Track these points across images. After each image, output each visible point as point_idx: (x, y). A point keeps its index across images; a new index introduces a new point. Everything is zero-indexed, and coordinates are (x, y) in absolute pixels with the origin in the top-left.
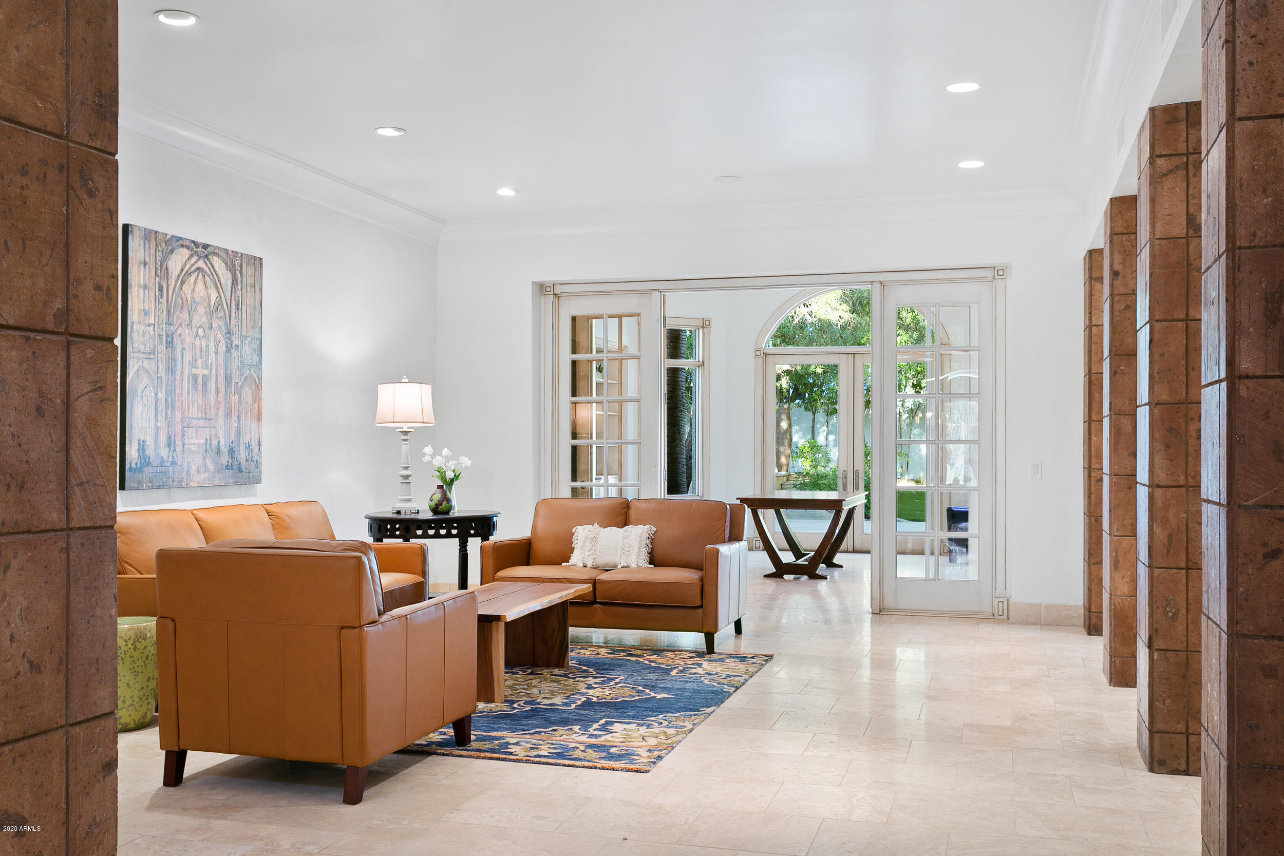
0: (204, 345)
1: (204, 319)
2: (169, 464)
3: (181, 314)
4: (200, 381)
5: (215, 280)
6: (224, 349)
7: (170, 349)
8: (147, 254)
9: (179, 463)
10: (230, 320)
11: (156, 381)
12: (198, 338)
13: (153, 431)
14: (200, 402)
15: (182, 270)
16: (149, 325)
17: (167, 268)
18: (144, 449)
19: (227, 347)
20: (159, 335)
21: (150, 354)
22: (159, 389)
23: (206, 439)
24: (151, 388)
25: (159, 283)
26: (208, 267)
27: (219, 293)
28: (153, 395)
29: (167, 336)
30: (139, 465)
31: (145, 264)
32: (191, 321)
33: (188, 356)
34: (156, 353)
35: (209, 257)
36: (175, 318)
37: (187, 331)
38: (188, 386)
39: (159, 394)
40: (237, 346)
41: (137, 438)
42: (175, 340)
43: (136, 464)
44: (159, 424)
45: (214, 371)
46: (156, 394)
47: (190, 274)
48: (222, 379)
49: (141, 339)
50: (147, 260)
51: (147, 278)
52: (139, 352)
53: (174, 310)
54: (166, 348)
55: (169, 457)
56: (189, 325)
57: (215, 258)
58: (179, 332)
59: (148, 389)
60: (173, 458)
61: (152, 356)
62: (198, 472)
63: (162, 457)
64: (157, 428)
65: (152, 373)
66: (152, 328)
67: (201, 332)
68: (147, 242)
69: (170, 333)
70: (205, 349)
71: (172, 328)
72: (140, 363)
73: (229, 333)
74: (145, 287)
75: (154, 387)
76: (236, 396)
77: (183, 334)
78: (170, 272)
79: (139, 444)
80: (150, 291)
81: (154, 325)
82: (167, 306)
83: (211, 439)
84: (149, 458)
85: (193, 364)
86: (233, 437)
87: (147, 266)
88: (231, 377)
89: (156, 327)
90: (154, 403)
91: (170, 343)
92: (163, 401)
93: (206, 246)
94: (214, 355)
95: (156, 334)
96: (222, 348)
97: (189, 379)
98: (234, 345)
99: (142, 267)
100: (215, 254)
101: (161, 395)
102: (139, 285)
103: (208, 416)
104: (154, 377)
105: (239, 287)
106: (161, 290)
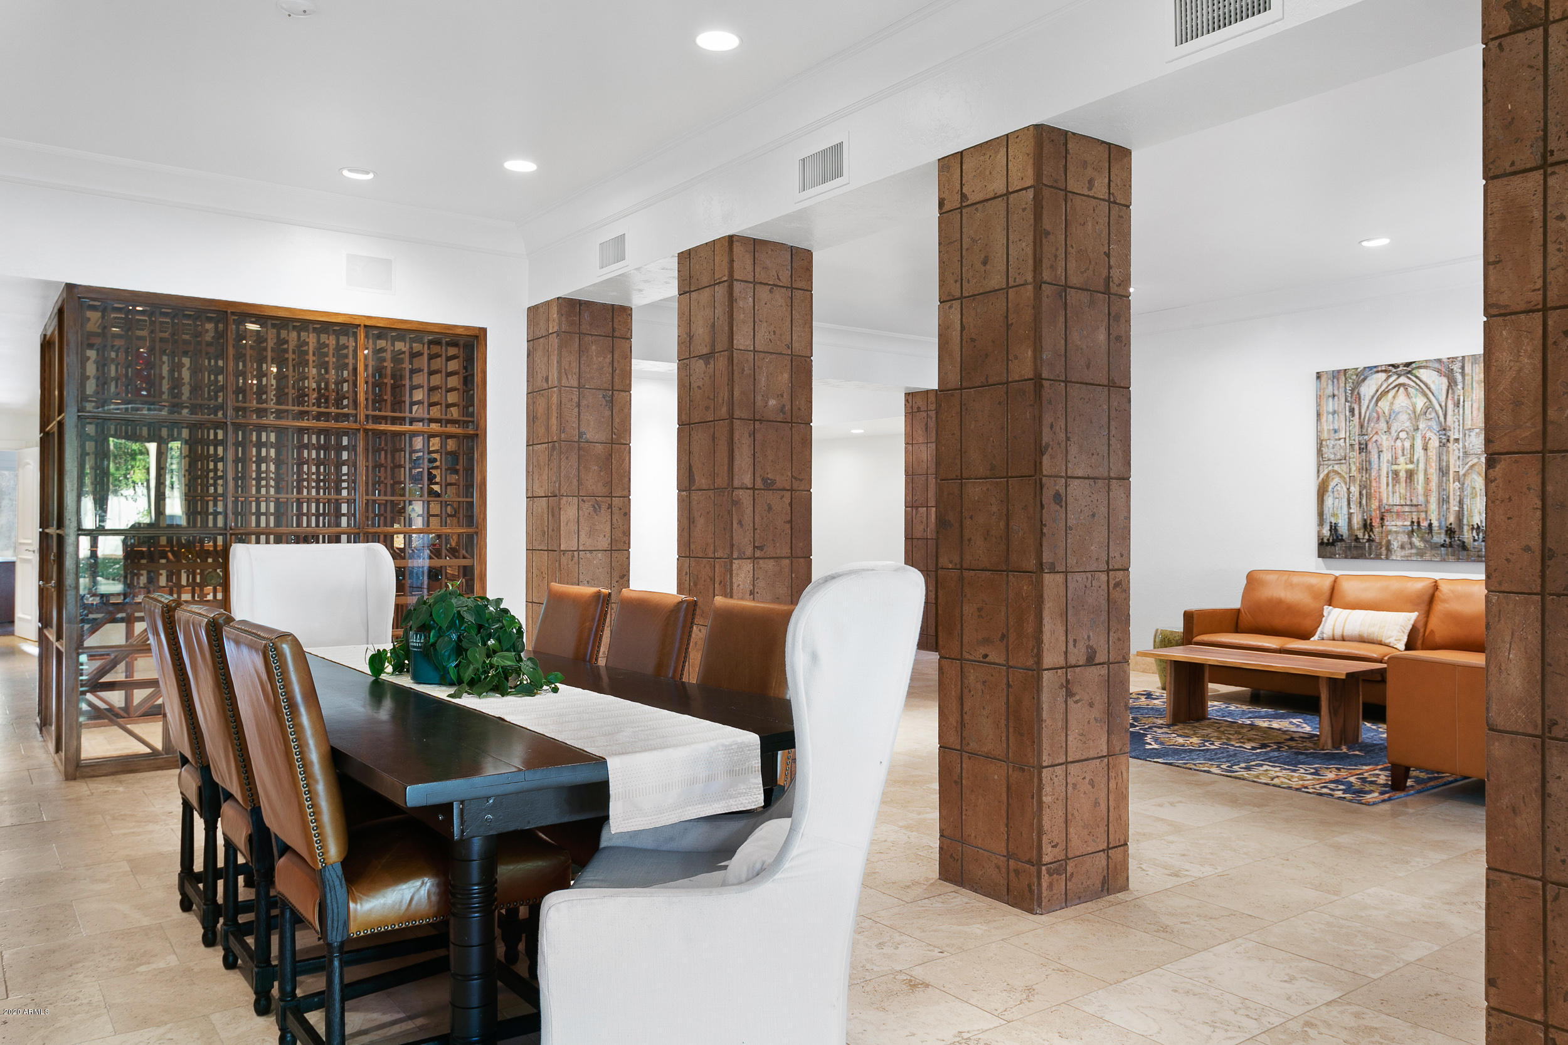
0: (1407, 444)
1: (1408, 424)
2: (1365, 541)
3: (1377, 425)
4: (1402, 475)
5: (1422, 389)
6: (1437, 444)
7: (1364, 454)
8: (1336, 388)
9: (1377, 541)
10: (1445, 418)
11: (1348, 479)
12: (1399, 441)
13: (1346, 516)
14: (1403, 491)
15: (1377, 391)
16: (1340, 439)
17: (1358, 393)
18: (1336, 530)
19: (1440, 442)
20: (1351, 445)
21: (1341, 460)
22: (1351, 484)
23: (1413, 522)
24: (1343, 485)
25: (1350, 407)
26: (1413, 381)
27: (1428, 398)
28: (1345, 490)
29: (1360, 444)
30: (1331, 541)
31: (1334, 396)
32: (1389, 428)
33: (1386, 456)
34: (1347, 458)
35: (1414, 372)
36: (1370, 429)
37: (1384, 437)
38: (1387, 480)
39: (1352, 489)
40: (1457, 440)
41: (1328, 521)
42: (1370, 446)
43: (1328, 540)
44: (1352, 511)
45: (1422, 466)
46: (1348, 489)
47: (1388, 392)
48: (1434, 471)
49: (1331, 451)
50: (1336, 392)
51: (1336, 405)
52: (1329, 460)
53: (1368, 423)
54: (1360, 453)
55: (1364, 535)
56: (1388, 431)
57: (1422, 371)
58: (1374, 439)
59: (1339, 485)
60: (1370, 536)
61: (1344, 461)
62: (1402, 547)
63: (1356, 536)
64: (1350, 515)
65: (1344, 474)
66: (1342, 440)
67: (1403, 435)
68: (1335, 380)
69: (1363, 442)
70: (1409, 447)
71: (1366, 437)
72: (1330, 468)
73: (1444, 430)
74: (1334, 412)
75: (1346, 484)
76: (1457, 483)
77: (1380, 440)
78: (1362, 396)
79: (1331, 526)
80: (1340, 414)
81: (1345, 438)
82: (1360, 422)
83: (1419, 523)
84: (1342, 536)
85: (1394, 461)
86: (1452, 519)
87: (1336, 398)
88: (1448, 466)
89: (1347, 440)
90: (1346, 495)
91: (1363, 448)
92: (1357, 494)
93: (1408, 365)
94: (1422, 452)
95: (1348, 445)
96: (1434, 443)
97: (1388, 474)
98: (1452, 439)
99: (1331, 399)
100: (1419, 367)
101: (1355, 489)
102: (1328, 413)
103: (1415, 502)
104: (1347, 476)
105: (1460, 386)
106: (1352, 411)
